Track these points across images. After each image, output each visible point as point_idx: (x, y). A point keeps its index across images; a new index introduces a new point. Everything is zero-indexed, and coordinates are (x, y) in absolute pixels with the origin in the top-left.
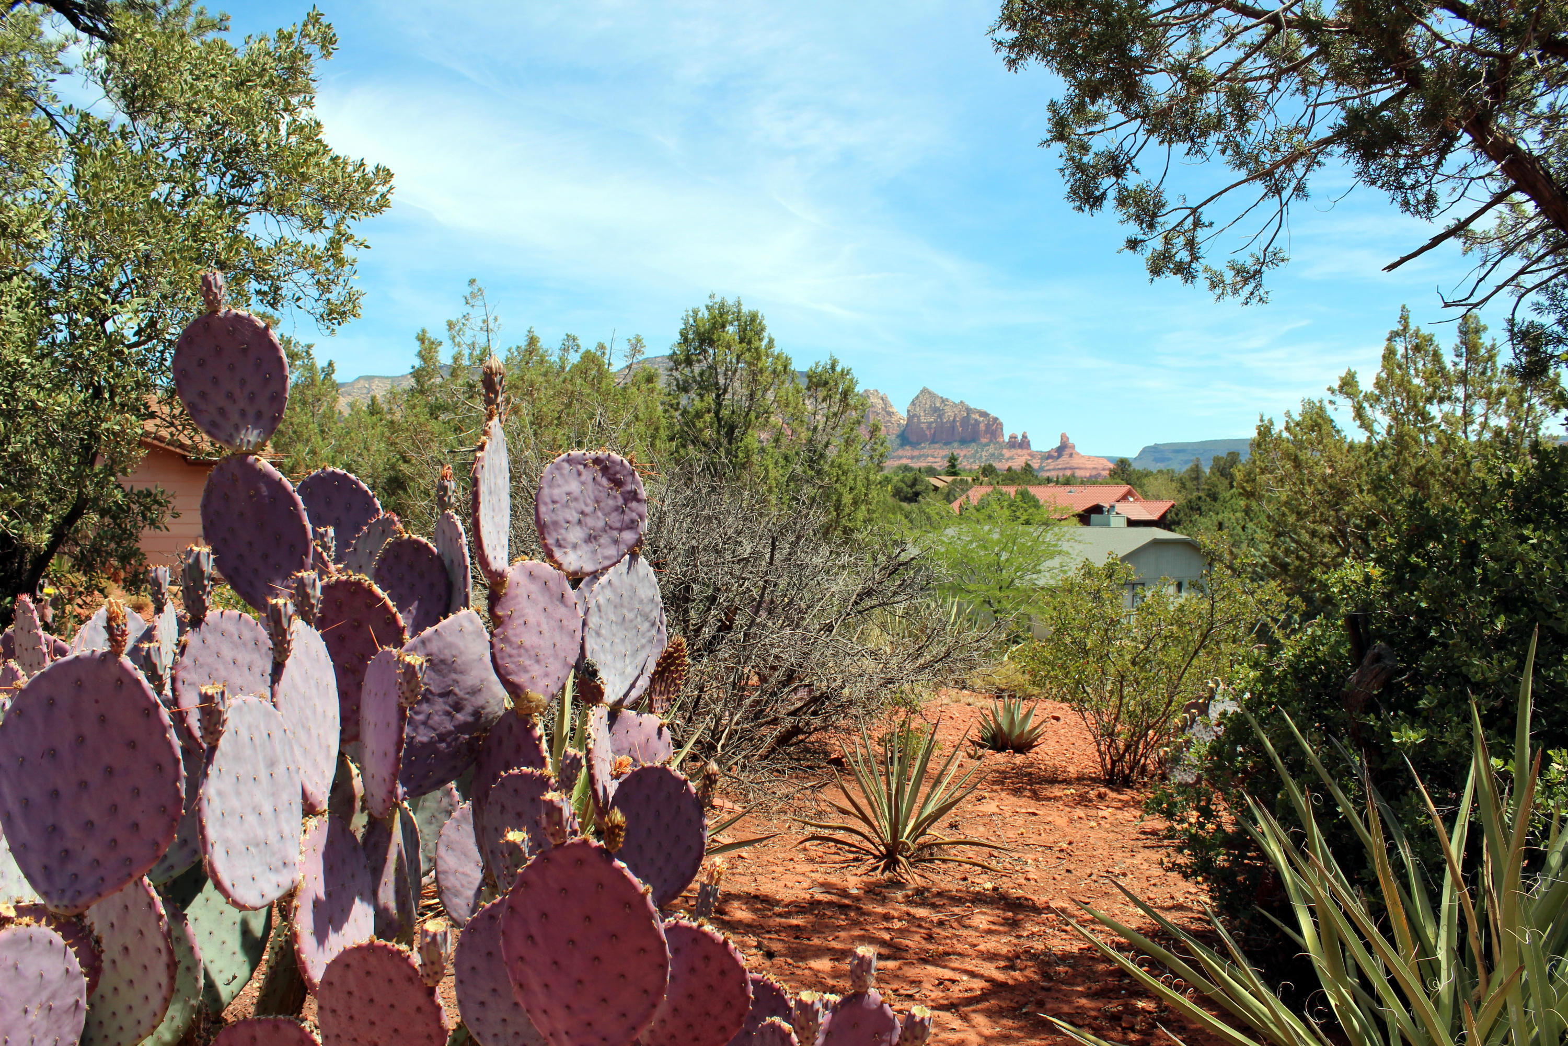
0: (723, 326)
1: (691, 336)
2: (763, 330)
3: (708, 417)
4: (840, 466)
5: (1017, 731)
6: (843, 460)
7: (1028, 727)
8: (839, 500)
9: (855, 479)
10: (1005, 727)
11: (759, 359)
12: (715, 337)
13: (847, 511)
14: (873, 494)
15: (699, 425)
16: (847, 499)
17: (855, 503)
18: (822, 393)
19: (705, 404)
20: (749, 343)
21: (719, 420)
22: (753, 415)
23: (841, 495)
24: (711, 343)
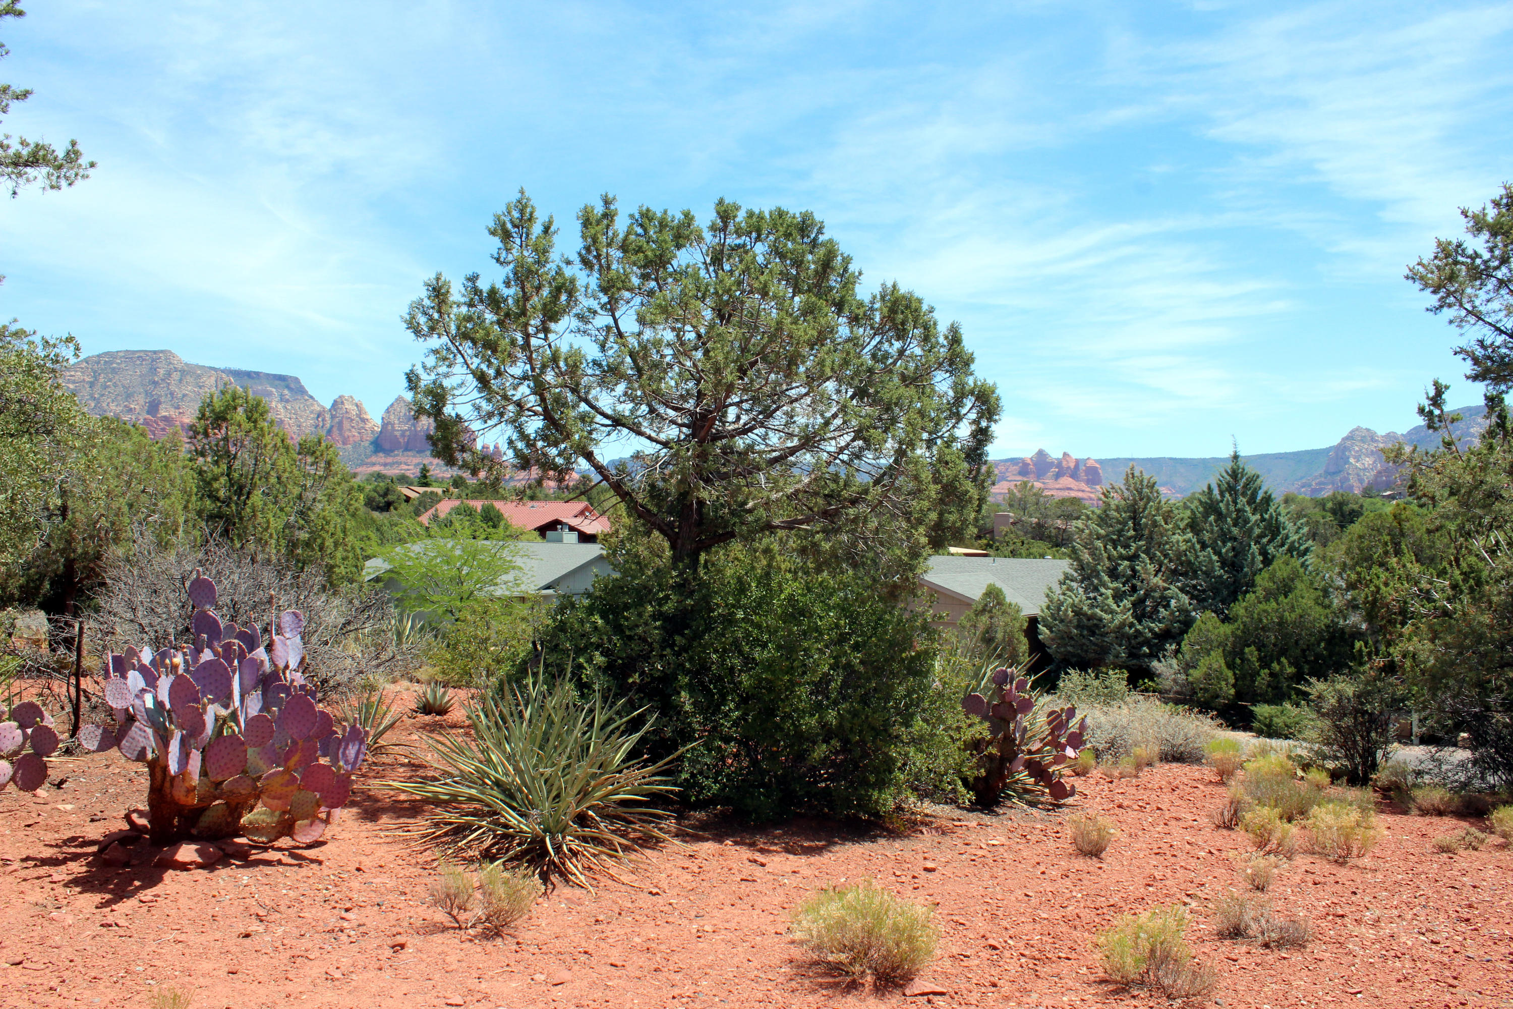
0: (235, 408)
1: (207, 414)
2: (266, 412)
3: (223, 480)
4: (324, 518)
5: (438, 703)
6: (326, 513)
7: (446, 699)
8: (323, 543)
9: (335, 527)
10: (431, 701)
11: (263, 436)
12: (229, 417)
13: (329, 551)
14: (350, 539)
15: (216, 485)
16: (329, 543)
17: (336, 544)
18: (310, 460)
19: (220, 470)
20: (255, 422)
21: (230, 480)
22: (257, 477)
23: (324, 539)
24: (225, 419)
